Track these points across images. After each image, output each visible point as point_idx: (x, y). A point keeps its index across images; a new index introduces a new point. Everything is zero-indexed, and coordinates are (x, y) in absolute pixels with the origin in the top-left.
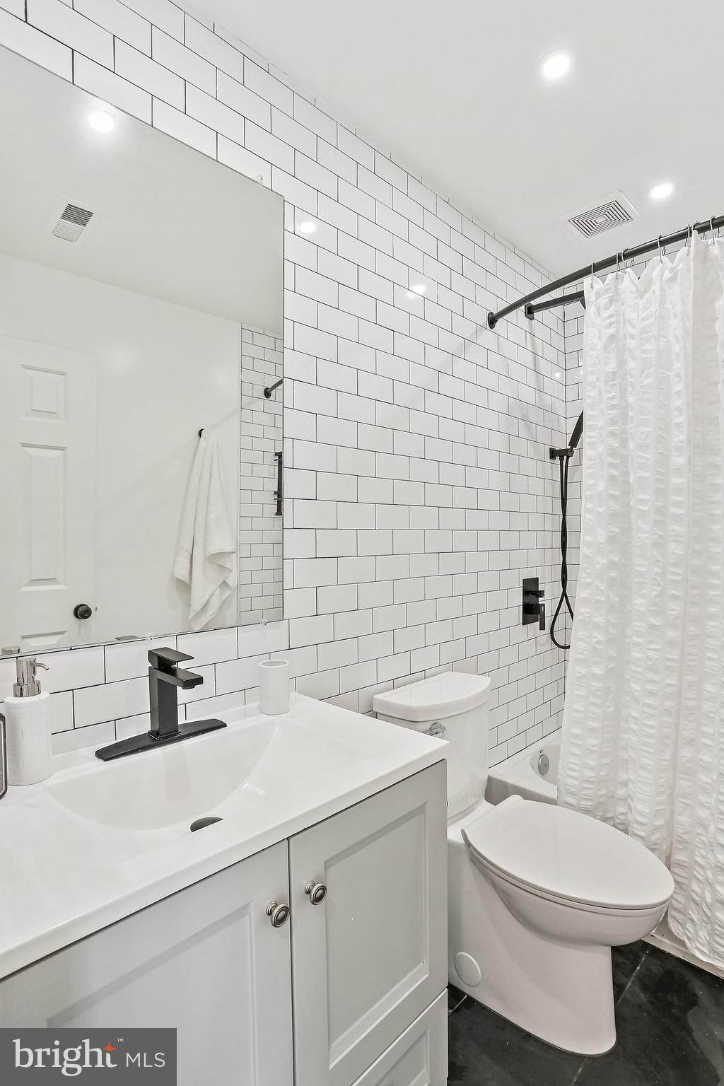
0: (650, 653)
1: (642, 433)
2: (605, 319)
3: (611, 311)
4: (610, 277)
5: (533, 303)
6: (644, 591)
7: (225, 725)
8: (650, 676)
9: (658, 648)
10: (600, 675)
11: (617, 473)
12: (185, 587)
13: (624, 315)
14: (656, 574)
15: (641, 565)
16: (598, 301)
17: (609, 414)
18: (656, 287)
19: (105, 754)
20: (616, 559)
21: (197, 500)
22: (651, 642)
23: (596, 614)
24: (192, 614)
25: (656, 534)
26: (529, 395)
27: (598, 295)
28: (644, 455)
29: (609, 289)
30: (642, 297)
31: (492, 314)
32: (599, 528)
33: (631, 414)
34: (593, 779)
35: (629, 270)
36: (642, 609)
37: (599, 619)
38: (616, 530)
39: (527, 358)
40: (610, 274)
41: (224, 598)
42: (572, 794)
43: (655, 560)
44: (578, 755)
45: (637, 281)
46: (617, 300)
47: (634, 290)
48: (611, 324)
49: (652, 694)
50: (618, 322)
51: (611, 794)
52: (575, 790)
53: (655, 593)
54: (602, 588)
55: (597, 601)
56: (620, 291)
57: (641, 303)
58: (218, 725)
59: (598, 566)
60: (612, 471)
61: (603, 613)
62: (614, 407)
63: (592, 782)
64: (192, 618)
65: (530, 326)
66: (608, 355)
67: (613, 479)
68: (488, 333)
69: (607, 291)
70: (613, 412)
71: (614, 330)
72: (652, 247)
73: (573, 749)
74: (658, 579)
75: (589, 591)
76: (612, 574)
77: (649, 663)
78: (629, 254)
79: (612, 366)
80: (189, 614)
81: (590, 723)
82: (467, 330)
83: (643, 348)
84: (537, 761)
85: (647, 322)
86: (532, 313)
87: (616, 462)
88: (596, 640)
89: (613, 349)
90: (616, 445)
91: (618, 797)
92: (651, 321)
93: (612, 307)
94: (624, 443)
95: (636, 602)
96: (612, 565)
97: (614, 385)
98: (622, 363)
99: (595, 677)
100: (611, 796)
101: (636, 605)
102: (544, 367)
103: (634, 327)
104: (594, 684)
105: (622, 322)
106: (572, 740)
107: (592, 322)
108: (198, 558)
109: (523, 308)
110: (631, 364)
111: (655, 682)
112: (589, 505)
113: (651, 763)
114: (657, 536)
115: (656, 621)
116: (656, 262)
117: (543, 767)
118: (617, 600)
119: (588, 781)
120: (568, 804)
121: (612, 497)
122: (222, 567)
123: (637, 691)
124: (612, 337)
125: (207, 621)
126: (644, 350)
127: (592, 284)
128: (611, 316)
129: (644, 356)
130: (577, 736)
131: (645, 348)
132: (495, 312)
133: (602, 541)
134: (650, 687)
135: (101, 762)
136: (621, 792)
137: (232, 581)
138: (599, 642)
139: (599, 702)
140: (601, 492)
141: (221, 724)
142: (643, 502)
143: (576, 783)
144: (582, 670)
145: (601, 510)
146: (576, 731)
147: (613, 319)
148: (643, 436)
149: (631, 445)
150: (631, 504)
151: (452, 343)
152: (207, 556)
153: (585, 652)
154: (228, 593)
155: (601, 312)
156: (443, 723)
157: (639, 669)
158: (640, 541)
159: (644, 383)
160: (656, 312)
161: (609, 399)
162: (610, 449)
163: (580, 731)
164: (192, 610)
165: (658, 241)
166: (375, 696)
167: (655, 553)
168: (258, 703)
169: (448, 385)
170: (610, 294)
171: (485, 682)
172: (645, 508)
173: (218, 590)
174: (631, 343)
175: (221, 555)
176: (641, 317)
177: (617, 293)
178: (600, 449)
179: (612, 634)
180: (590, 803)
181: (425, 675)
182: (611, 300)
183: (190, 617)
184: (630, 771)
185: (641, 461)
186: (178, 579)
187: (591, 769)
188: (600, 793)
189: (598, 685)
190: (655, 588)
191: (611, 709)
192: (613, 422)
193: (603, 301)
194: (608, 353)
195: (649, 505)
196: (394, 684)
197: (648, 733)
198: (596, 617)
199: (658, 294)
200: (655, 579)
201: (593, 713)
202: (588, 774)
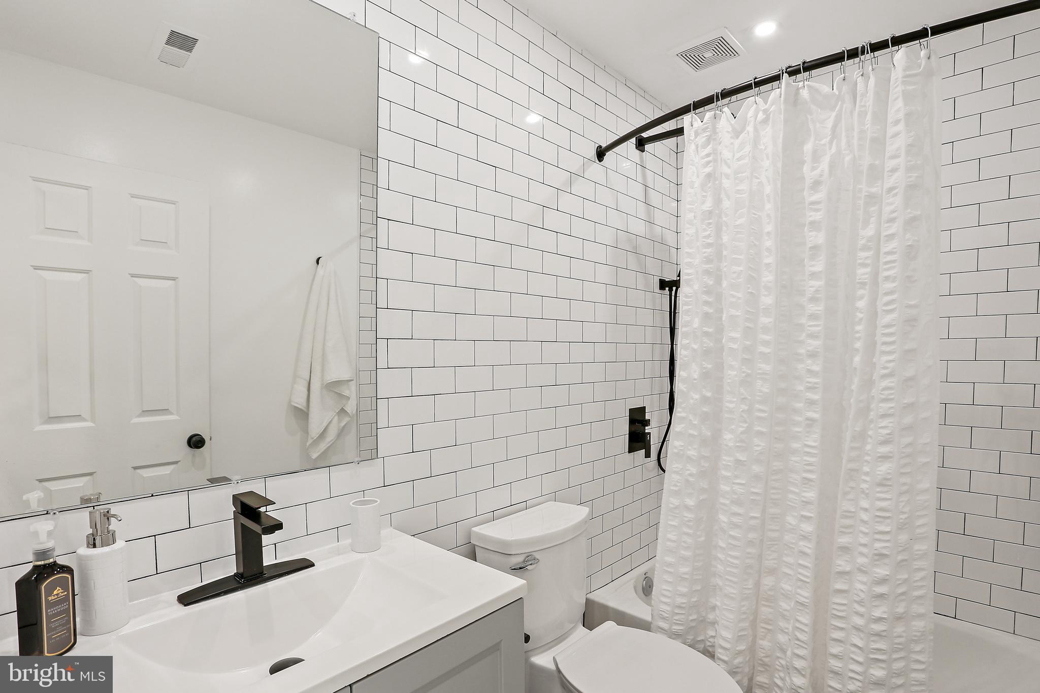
0: (736, 487)
1: (734, 273)
2: (703, 158)
3: (708, 149)
4: (708, 115)
5: (645, 135)
6: (733, 427)
7: (312, 565)
8: (735, 509)
9: (744, 482)
10: (693, 506)
11: (711, 311)
12: (302, 414)
13: (720, 154)
14: (742, 411)
15: (731, 402)
16: (697, 139)
17: (705, 253)
18: (750, 128)
19: (187, 599)
20: (709, 394)
21: (315, 329)
22: (736, 477)
23: (690, 448)
24: (310, 442)
25: (744, 372)
26: (638, 227)
27: (697, 134)
28: (735, 294)
29: (707, 128)
30: (737, 137)
31: (600, 147)
32: (694, 364)
33: (725, 253)
34: (684, 605)
35: (726, 109)
36: (731, 444)
37: (692, 453)
38: (709, 366)
39: (637, 191)
40: (708, 113)
41: (343, 424)
42: (664, 618)
43: (743, 397)
44: (670, 582)
45: (733, 121)
46: (715, 139)
47: (730, 129)
48: (708, 163)
49: (736, 526)
50: (715, 161)
51: (701, 619)
52: (668, 616)
53: (742, 429)
54: (696, 422)
55: (691, 435)
56: (718, 130)
57: (737, 142)
58: (305, 564)
59: (692, 401)
60: (706, 309)
61: (695, 447)
62: (709, 245)
63: (684, 608)
64: (310, 445)
65: (641, 159)
66: (705, 194)
67: (707, 316)
68: (597, 166)
69: (704, 130)
70: (709, 250)
71: (711, 168)
72: (747, 87)
73: (666, 577)
74: (745, 416)
75: (683, 426)
76: (705, 409)
77: (736, 497)
78: (727, 94)
79: (708, 205)
80: (307, 441)
81: (683, 552)
82: (574, 164)
83: (737, 188)
84: (641, 583)
85: (740, 163)
86: (644, 145)
87: (710, 300)
88: (689, 472)
89: (710, 188)
90: (711, 283)
91: (709, 620)
92: (746, 161)
93: (710, 146)
94: (719, 281)
95: (725, 437)
96: (705, 400)
97: (710, 224)
98: (718, 201)
99: (687, 508)
100: (702, 621)
101: (725, 440)
102: (655, 199)
103: (729, 167)
104: (686, 515)
105: (719, 160)
106: (665, 568)
107: (691, 160)
108: (316, 386)
109: (633, 140)
110: (726, 204)
111: (739, 515)
112: (685, 342)
113: (735, 592)
114: (744, 375)
115: (742, 457)
116: (750, 103)
117: (647, 588)
118: (709, 434)
119: (679, 607)
120: (660, 628)
121: (706, 334)
122: (340, 396)
123: (725, 522)
124: (709, 176)
125: (325, 448)
126: (739, 190)
127: (692, 122)
128: (708, 155)
129: (738, 196)
130: (669, 565)
131: (739, 188)
132: (604, 145)
133: (696, 377)
134: (735, 520)
135: (181, 607)
136: (711, 617)
137: (351, 407)
138: (691, 475)
139: (691, 532)
140: (696, 329)
141: (309, 564)
142: (733, 339)
143: (668, 608)
144: (675, 501)
145: (695, 347)
146: (669, 559)
147: (710, 158)
148: (735, 276)
149: (725, 284)
150: (723, 341)
151: (558, 178)
152: (325, 385)
153: (679, 484)
154: (346, 420)
155: (699, 151)
156: (537, 555)
157: (727, 502)
158: (730, 379)
159: (737, 223)
160: (749, 153)
161: (705, 237)
162: (705, 287)
163: (673, 560)
164: (309, 438)
165: (753, 82)
166: (473, 529)
167: (742, 390)
168: (349, 541)
169: (553, 220)
170: (708, 134)
171: (584, 511)
172: (735, 346)
173: (336, 418)
174: (726, 183)
175: (339, 383)
176: (736, 157)
177: (714, 131)
178: (696, 287)
179: (703, 467)
180: (681, 628)
181: (526, 506)
182: (709, 140)
183: (308, 444)
184: (718, 598)
185: (734, 300)
186: (295, 407)
187: (683, 595)
188: (691, 618)
189: (689, 515)
190: (741, 424)
191: (703, 539)
192: (708, 260)
193: (701, 140)
194: (705, 192)
195: (738, 344)
196: (494, 516)
197: (732, 563)
198: (689, 450)
199: (752, 135)
200: (743, 417)
201: (685, 542)
202: (680, 600)
